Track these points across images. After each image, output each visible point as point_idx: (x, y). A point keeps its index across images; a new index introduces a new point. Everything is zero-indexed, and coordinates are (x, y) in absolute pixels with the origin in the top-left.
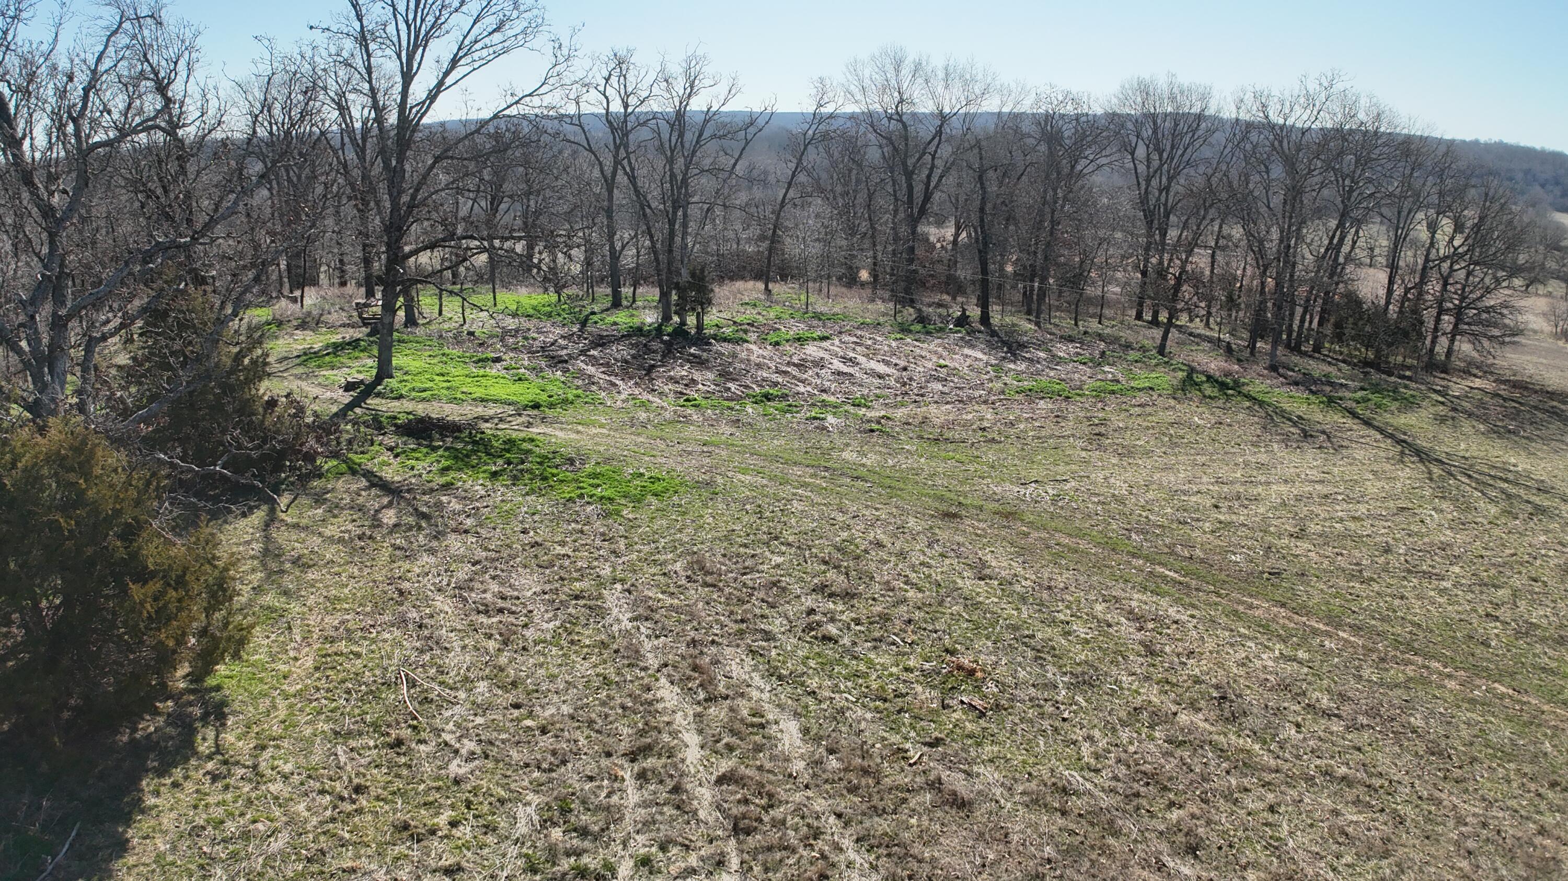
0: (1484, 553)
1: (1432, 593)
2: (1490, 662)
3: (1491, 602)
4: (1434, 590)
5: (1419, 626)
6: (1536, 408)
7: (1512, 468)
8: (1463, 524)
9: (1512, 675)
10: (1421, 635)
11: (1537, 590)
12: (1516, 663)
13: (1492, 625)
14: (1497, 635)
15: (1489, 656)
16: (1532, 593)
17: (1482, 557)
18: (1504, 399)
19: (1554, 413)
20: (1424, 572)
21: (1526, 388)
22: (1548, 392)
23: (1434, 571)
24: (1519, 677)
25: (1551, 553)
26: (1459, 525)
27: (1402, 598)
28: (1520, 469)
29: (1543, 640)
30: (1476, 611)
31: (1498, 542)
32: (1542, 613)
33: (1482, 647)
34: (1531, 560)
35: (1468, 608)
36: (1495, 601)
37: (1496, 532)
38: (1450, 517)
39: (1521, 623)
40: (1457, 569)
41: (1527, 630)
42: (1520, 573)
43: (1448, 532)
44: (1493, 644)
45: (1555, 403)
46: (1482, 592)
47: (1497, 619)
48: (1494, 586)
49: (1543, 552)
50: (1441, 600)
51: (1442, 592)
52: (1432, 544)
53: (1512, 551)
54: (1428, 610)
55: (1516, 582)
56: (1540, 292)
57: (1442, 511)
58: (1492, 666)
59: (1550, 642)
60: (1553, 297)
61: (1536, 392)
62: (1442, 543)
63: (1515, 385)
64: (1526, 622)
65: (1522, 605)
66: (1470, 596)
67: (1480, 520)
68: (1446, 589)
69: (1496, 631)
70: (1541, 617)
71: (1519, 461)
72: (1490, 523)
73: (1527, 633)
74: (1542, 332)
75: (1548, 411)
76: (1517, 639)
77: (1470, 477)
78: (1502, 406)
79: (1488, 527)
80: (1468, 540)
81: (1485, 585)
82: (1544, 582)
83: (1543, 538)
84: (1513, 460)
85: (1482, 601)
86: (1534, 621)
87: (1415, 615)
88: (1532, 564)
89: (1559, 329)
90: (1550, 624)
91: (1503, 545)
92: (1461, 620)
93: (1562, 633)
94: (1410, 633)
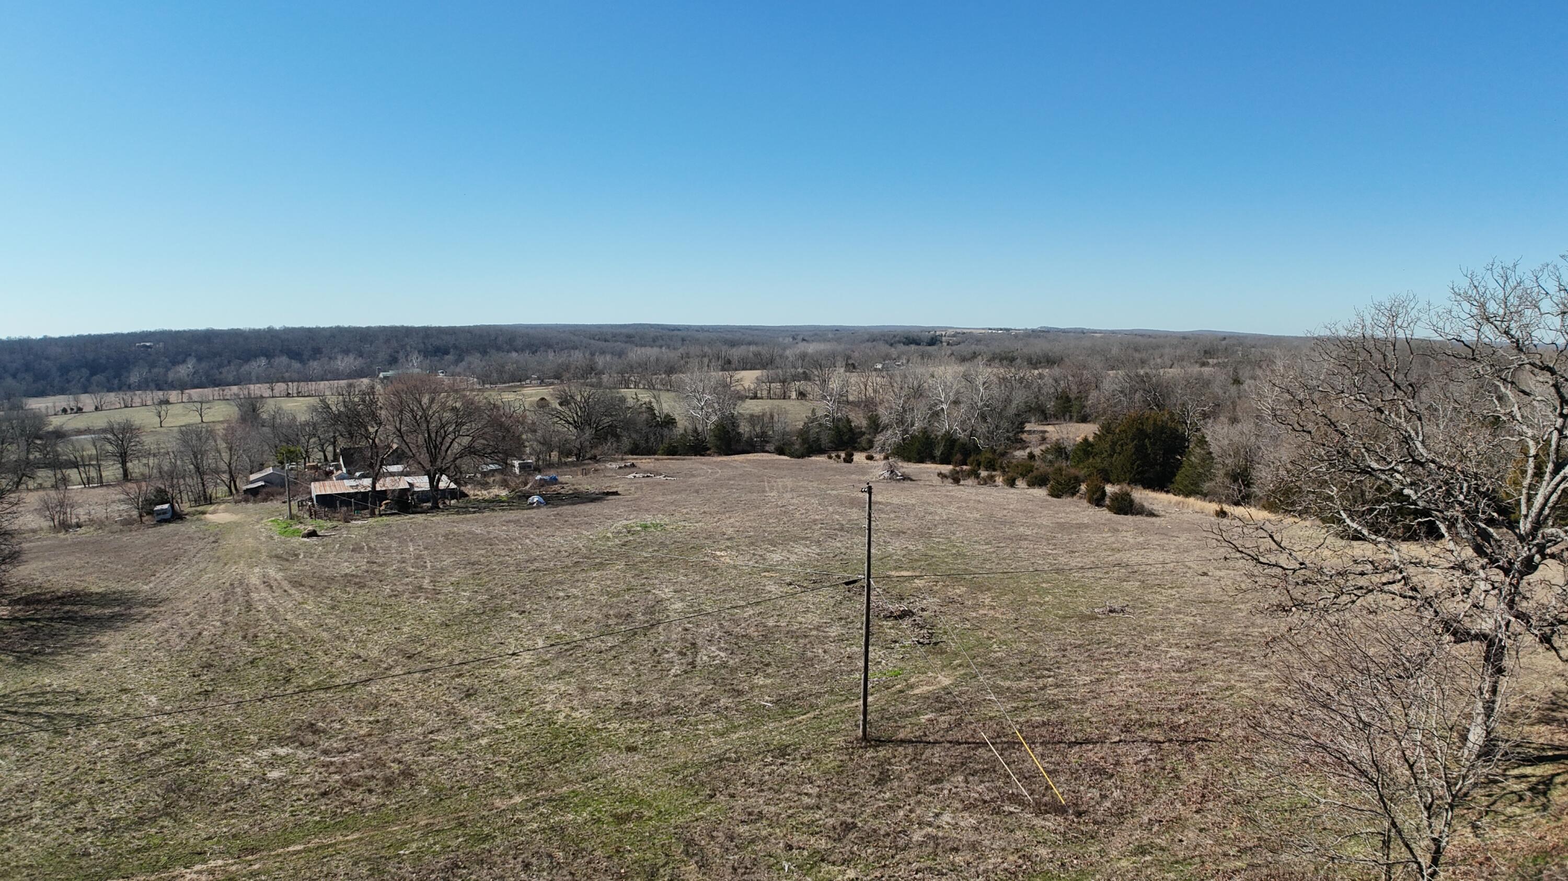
0: (53, 778)
1: (28, 834)
2: (96, 866)
3: (75, 818)
4: (28, 830)
6: (51, 619)
7: (48, 689)
8: (27, 760)
9: (117, 867)
11: (106, 789)
12: (115, 857)
13: (84, 836)
14: (92, 843)
15: (93, 862)
16: (104, 794)
17: (53, 783)
18: (22, 621)
19: (70, 618)
20: (15, 819)
22: (59, 598)
23: (22, 814)
24: (122, 866)
25: (106, 752)
26: (23, 763)
28: (55, 686)
29: (127, 828)
30: (67, 831)
31: (61, 763)
32: (118, 807)
33: (85, 858)
34: (92, 766)
35: (61, 832)
36: (78, 815)
37: (56, 754)
38: (14, 758)
39: (105, 823)
40: (38, 804)
41: (112, 827)
42: (88, 782)
43: (19, 774)
44: (92, 851)
45: (67, 608)
46: (65, 814)
47: (85, 829)
48: (72, 803)
49: (99, 754)
50: (38, 836)
51: (35, 828)
52: (10, 791)
53: (74, 766)
54: (32, 850)
55: (88, 791)
56: (31, 487)
57: (6, 756)
58: (99, 869)
59: (133, 827)
60: (45, 489)
61: (48, 602)
62: (18, 786)
63: (28, 601)
64: (109, 820)
65: (100, 808)
66: (57, 821)
67: (39, 750)
68: (37, 825)
69: (89, 840)
70: (119, 810)
71: (51, 680)
72: (48, 748)
73: (113, 829)
74: (42, 529)
75: (63, 618)
76: (107, 838)
77: (15, 713)
78: (22, 630)
79: (48, 753)
80: (36, 773)
81: (66, 805)
82: (110, 780)
83: (95, 743)
84: (47, 681)
85: (68, 821)
86: (114, 816)
88: (94, 770)
89: (56, 522)
90: (128, 812)
91: (66, 764)
92: (60, 845)
93: (140, 815)
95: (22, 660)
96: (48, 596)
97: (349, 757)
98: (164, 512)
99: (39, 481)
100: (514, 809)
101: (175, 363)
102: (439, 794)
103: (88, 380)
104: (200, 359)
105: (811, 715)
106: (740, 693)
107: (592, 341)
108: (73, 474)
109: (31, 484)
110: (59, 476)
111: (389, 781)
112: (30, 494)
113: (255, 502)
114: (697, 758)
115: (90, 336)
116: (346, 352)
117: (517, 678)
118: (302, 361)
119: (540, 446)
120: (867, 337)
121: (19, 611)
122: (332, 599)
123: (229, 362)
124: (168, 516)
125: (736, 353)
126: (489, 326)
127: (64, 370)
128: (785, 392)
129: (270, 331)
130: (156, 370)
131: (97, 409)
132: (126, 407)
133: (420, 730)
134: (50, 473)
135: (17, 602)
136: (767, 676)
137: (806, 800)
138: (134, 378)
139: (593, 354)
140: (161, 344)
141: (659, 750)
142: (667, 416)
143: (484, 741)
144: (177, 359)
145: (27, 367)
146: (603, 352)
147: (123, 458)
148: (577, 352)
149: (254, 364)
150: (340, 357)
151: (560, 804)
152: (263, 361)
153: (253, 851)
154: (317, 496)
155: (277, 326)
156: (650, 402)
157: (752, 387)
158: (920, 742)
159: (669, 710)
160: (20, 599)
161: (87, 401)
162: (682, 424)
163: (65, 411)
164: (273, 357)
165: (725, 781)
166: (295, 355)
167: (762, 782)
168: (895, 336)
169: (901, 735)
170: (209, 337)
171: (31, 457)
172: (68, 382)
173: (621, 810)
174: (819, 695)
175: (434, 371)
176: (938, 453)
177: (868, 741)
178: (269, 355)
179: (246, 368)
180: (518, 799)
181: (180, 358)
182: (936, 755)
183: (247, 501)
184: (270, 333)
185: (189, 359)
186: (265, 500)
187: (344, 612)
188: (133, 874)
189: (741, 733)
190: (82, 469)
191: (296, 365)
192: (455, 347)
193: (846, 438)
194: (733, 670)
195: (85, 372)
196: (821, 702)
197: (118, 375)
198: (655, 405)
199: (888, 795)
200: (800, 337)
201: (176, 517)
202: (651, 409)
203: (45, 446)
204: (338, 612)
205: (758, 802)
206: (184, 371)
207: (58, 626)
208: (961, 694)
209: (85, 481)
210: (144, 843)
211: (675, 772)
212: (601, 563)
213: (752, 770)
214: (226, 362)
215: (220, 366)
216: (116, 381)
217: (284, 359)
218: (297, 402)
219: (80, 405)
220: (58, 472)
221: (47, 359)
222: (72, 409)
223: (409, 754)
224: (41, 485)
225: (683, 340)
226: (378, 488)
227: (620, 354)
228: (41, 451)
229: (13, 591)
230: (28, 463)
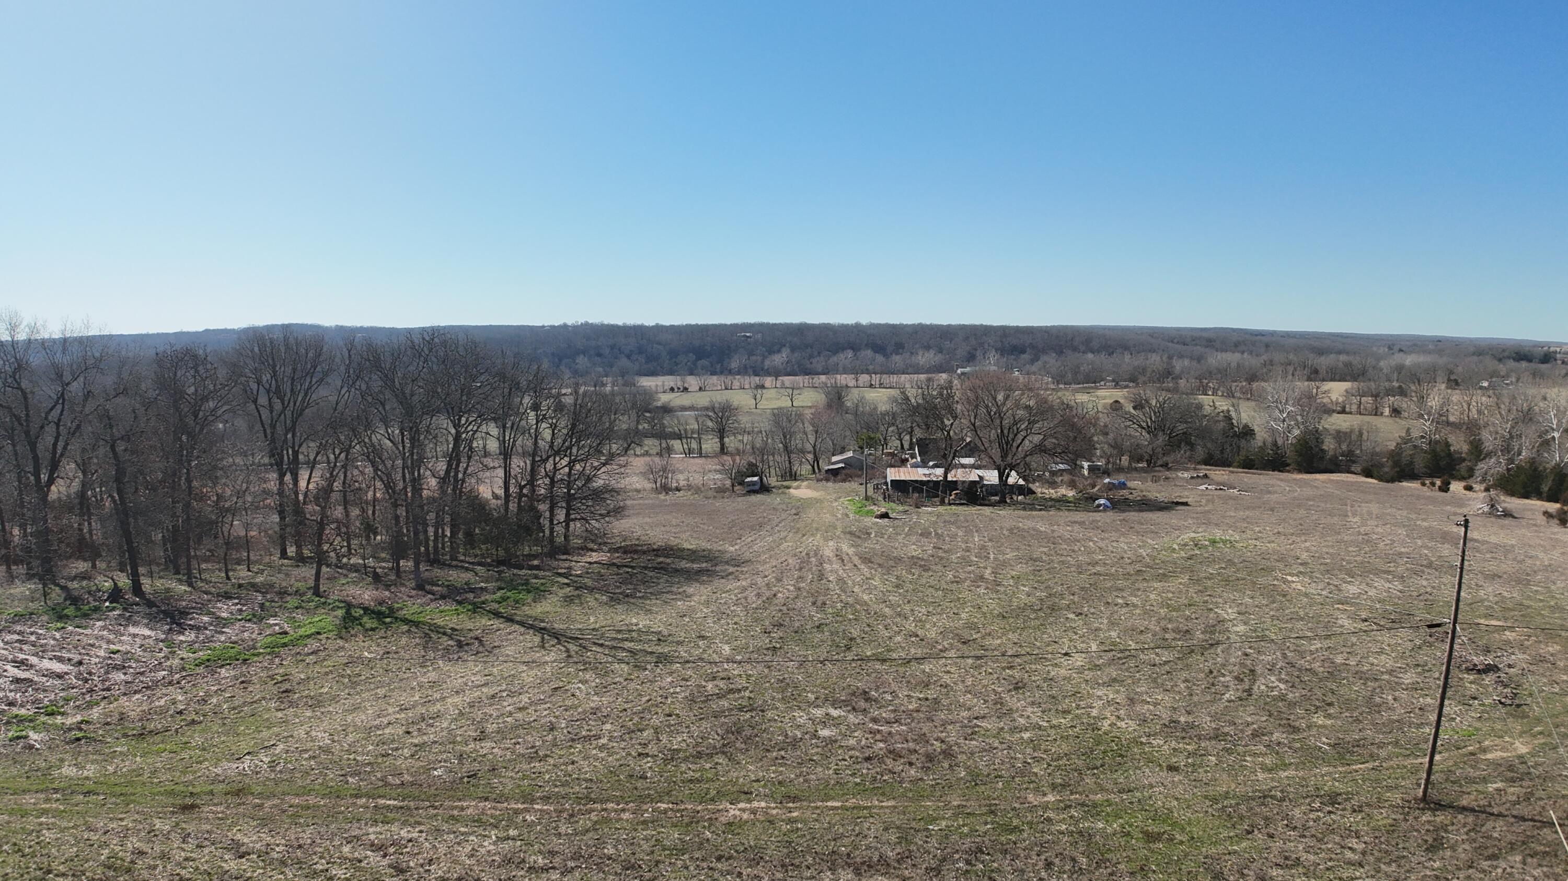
0: (626, 706)
1: (594, 752)
2: (650, 789)
3: (640, 744)
4: (595, 748)
5: (591, 780)
6: (646, 568)
7: (634, 628)
8: (605, 687)
9: (669, 793)
10: (595, 787)
11: (672, 722)
12: (669, 783)
13: (645, 761)
14: (650, 768)
15: (648, 785)
16: (669, 726)
17: (625, 710)
18: (618, 567)
19: (661, 568)
20: (584, 737)
21: (636, 552)
22: (654, 550)
23: (592, 734)
24: (674, 793)
25: (678, 690)
26: (602, 689)
27: (573, 763)
28: (641, 626)
29: (686, 759)
30: (630, 754)
31: (635, 694)
32: (680, 739)
33: (641, 780)
34: (663, 700)
35: (624, 754)
36: (643, 742)
37: (632, 686)
38: (594, 684)
39: (666, 752)
40: (608, 726)
41: (672, 756)
42: (657, 713)
43: (595, 698)
44: (649, 775)
45: (661, 559)
46: (631, 739)
47: (647, 755)
48: (639, 730)
49: (672, 690)
50: (603, 755)
51: (601, 748)
52: (584, 712)
53: (648, 698)
54: (595, 766)
55: (655, 721)
56: (638, 453)
57: (587, 682)
58: (652, 792)
59: (691, 759)
60: (650, 455)
61: (644, 553)
62: (592, 708)
63: (626, 551)
64: (670, 750)
65: (664, 738)
66: (623, 744)
67: (617, 679)
68: (603, 745)
69: (649, 765)
70: (680, 742)
71: (639, 620)
72: (626, 680)
73: (672, 759)
74: (645, 490)
75: (656, 568)
76: (666, 765)
77: (602, 645)
78: (618, 574)
79: (625, 683)
80: (611, 700)
81: (633, 732)
82: (677, 715)
83: (669, 680)
84: (634, 621)
85: (633, 745)
86: (675, 747)
87: (586, 773)
88: (664, 704)
89: (658, 485)
90: (688, 745)
91: (640, 695)
92: (621, 765)
93: (699, 749)
94: (586, 788)
95: (614, 600)
96: (645, 548)
97: (895, 728)
98: (754, 483)
99: (646, 448)
100: (1045, 807)
101: (771, 352)
102: (975, 779)
103: (694, 363)
104: (793, 350)
105: (1369, 765)
106: (1296, 730)
107: (1170, 344)
108: (676, 444)
109: (639, 451)
110: (664, 445)
111: (930, 758)
112: (637, 459)
113: (835, 481)
114: (1240, 790)
115: (697, 325)
116: (927, 348)
117: (1068, 679)
118: (886, 355)
119: (1111, 449)
120: (1472, 349)
121: (617, 558)
122: (898, 578)
123: (819, 353)
124: (757, 487)
125: (1324, 362)
126: (1066, 327)
127: (673, 354)
128: (1377, 408)
129: (858, 326)
130: (754, 358)
131: (700, 389)
132: (726, 389)
133: (965, 714)
134: (657, 442)
135: (616, 550)
136: (1329, 716)
137: (1349, 855)
138: (734, 364)
139: (1170, 358)
140: (760, 335)
141: (1201, 774)
142: (1246, 426)
143: (1026, 735)
144: (773, 349)
145: (640, 350)
146: (1181, 356)
147: (721, 433)
148: (1154, 355)
149: (842, 356)
150: (921, 353)
151: (1093, 810)
152: (850, 354)
153: (795, 799)
154: (892, 481)
155: (864, 322)
156: (1228, 411)
157: (1341, 400)
158: (1483, 812)
159: (1217, 736)
160: (620, 548)
161: (693, 382)
162: (1261, 435)
163: (672, 389)
164: (859, 350)
165: (1266, 819)
166: (879, 349)
167: (1305, 828)
168: (1504, 351)
169: (1464, 803)
170: (801, 330)
171: (640, 427)
172: (677, 364)
173: (1153, 828)
174: (1381, 745)
175: (1009, 368)
176: (1545, 488)
177: (1429, 803)
178: (855, 348)
179: (834, 359)
180: (1050, 798)
181: (776, 348)
182: (1497, 829)
183: (827, 480)
184: (857, 328)
185: (784, 349)
186: (844, 481)
187: (907, 591)
188: (682, 802)
189: (1291, 772)
190: (684, 441)
191: (880, 358)
192: (1032, 346)
193: (1443, 463)
194: (1292, 705)
195: (692, 357)
196: (1383, 753)
197: (721, 361)
198: (1233, 414)
199: (1437, 864)
200: (1396, 348)
201: (764, 489)
202: (1228, 418)
203: (653, 419)
204: (901, 591)
205: (1298, 848)
206: (778, 359)
207: (651, 574)
208: (1537, 765)
209: (687, 451)
210: (698, 775)
211: (1215, 800)
212: (1164, 575)
213: (1297, 813)
214: (816, 353)
215: (811, 356)
216: (718, 366)
217: (869, 353)
218: (878, 392)
219: (686, 385)
220: (664, 442)
221: (659, 343)
222: (679, 388)
223: (953, 735)
224: (647, 451)
225: (1267, 346)
226: (949, 478)
227: (1199, 359)
228: (649, 422)
229: (613, 541)
230: (637, 431)
